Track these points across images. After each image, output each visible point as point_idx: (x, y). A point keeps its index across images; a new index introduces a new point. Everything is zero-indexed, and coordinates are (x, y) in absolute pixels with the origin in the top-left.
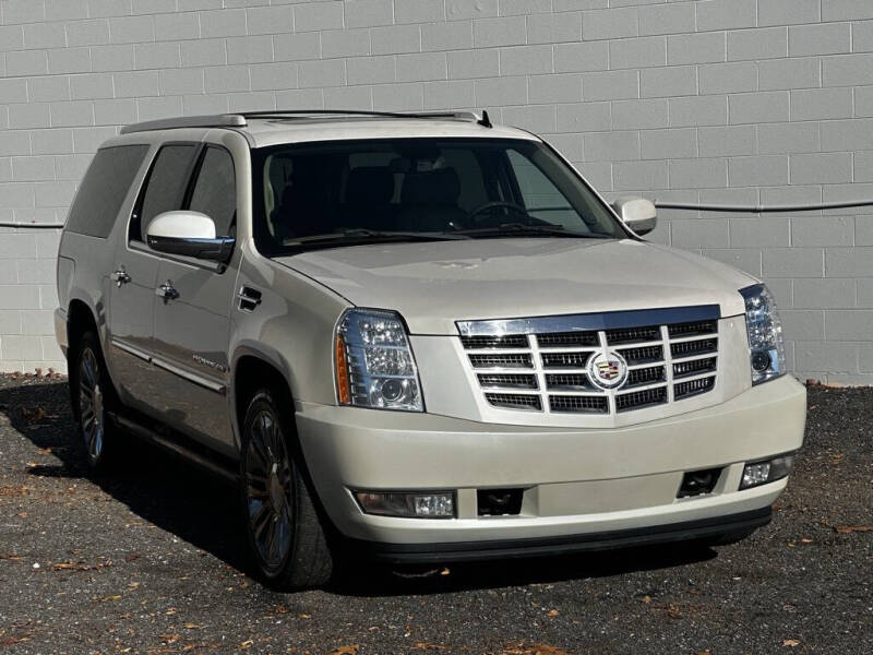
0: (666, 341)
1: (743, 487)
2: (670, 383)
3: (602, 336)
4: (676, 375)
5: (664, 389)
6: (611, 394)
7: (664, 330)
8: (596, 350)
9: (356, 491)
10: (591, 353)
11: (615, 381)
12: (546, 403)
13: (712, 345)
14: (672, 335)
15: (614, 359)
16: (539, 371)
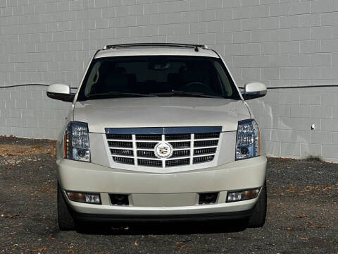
0: (192, 140)
1: (227, 201)
2: (192, 157)
3: (163, 137)
4: (195, 154)
5: (189, 159)
6: (164, 160)
7: (193, 136)
8: (160, 142)
9: (67, 191)
10: (157, 143)
11: (166, 155)
12: (136, 162)
13: (216, 143)
14: (195, 138)
15: (167, 146)
16: (135, 149)
